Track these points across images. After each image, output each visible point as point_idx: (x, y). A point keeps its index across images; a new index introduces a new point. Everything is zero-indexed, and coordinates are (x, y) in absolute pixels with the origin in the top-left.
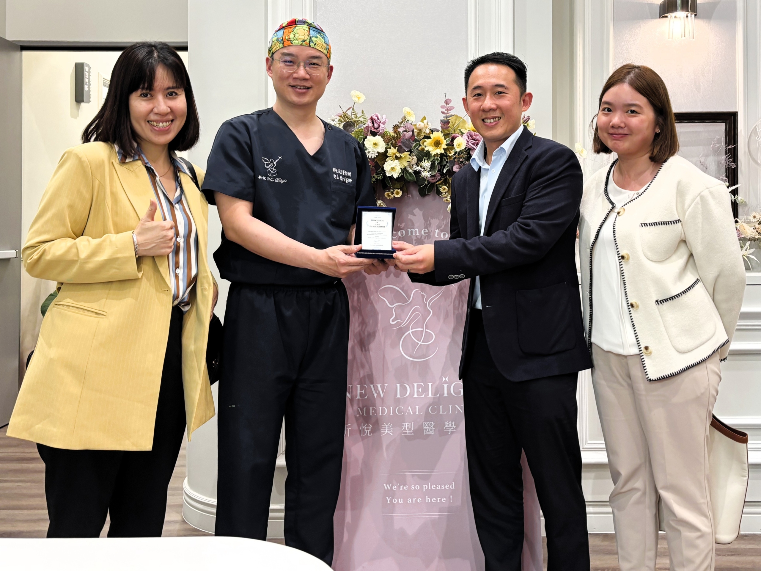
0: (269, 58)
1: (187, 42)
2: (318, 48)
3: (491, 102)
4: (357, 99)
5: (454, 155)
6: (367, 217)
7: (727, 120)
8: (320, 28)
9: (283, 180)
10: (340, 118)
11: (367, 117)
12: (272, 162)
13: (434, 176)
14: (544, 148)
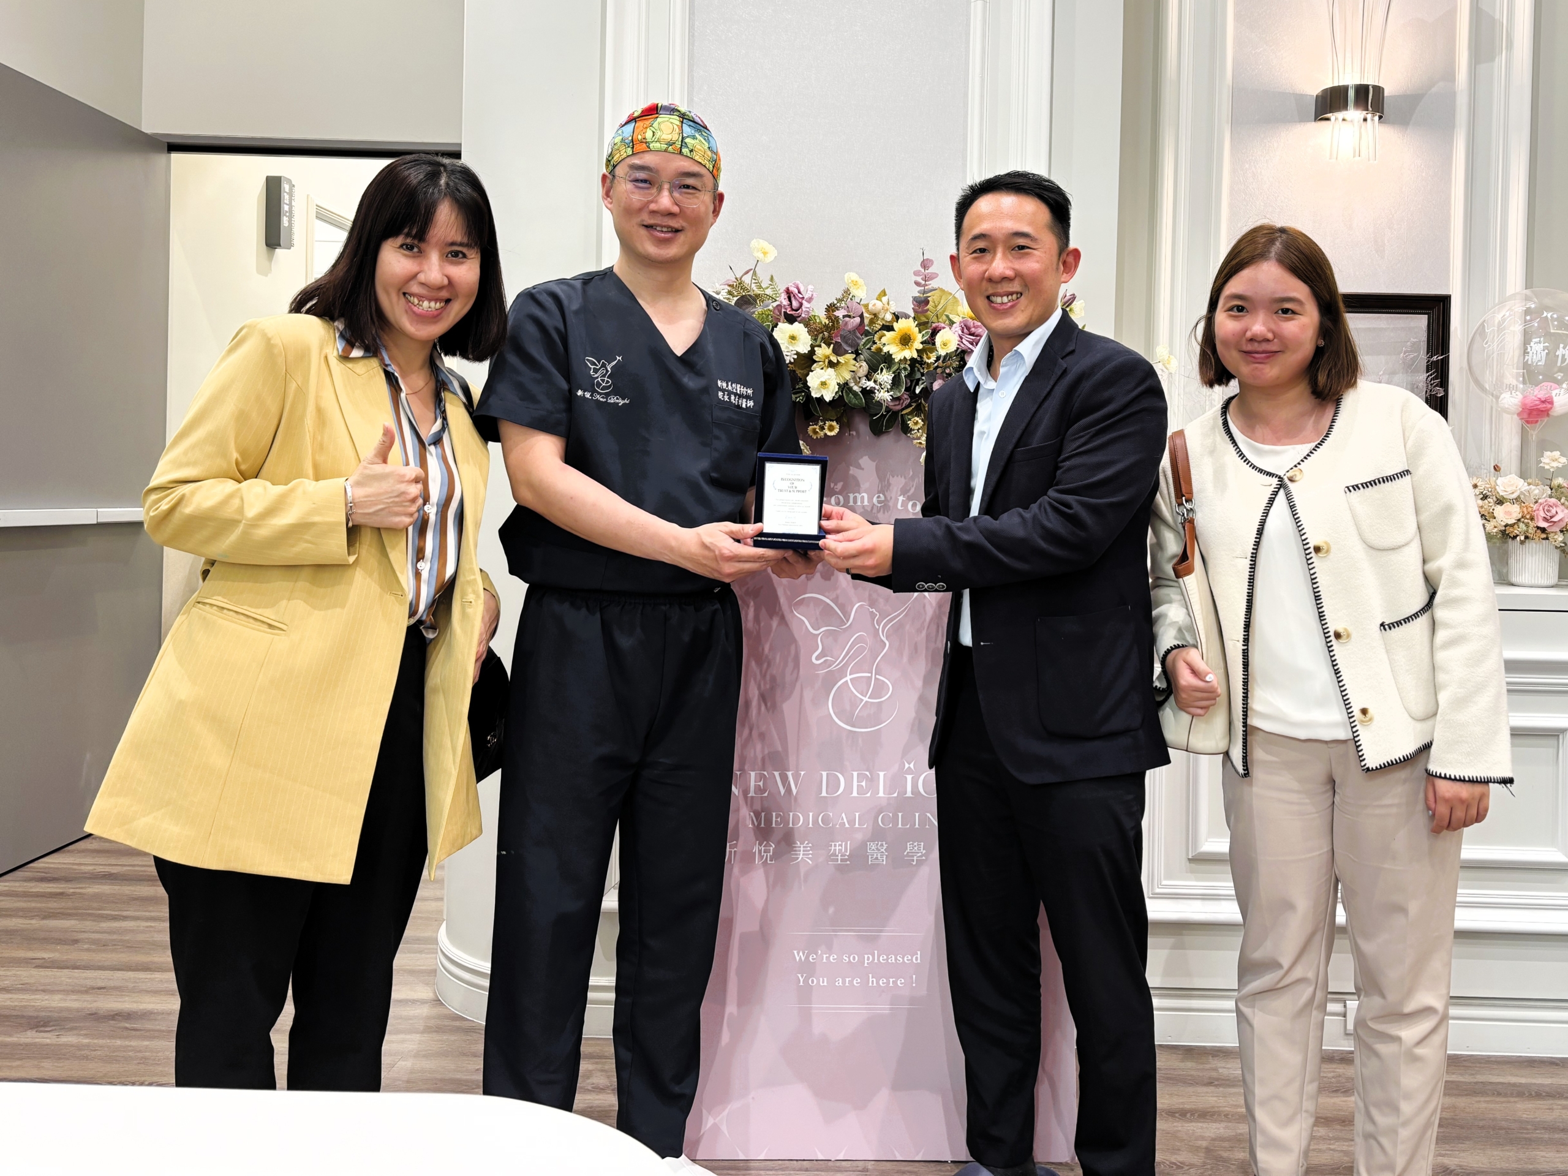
0: (607, 174)
1: (460, 145)
2: (697, 158)
3: (1005, 265)
4: (762, 255)
5: (936, 361)
6: (775, 474)
7: (1431, 309)
8: (702, 121)
9: (623, 399)
10: (729, 288)
11: (779, 288)
12: (604, 365)
13: (898, 399)
14: (1099, 356)
